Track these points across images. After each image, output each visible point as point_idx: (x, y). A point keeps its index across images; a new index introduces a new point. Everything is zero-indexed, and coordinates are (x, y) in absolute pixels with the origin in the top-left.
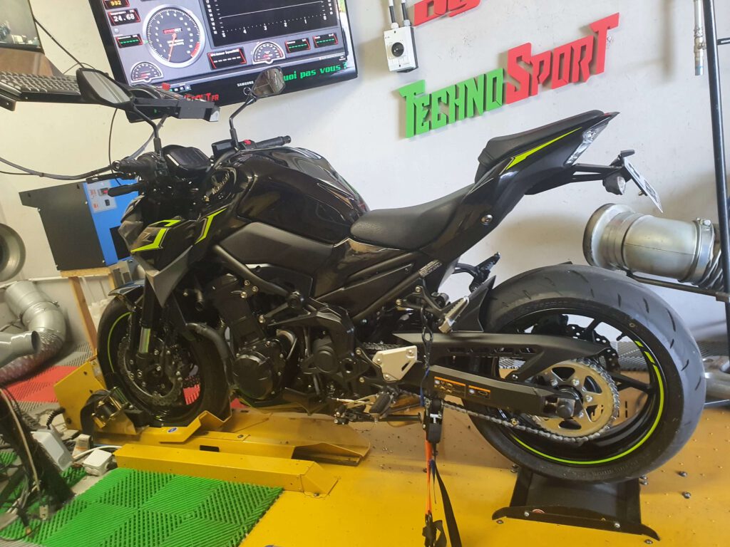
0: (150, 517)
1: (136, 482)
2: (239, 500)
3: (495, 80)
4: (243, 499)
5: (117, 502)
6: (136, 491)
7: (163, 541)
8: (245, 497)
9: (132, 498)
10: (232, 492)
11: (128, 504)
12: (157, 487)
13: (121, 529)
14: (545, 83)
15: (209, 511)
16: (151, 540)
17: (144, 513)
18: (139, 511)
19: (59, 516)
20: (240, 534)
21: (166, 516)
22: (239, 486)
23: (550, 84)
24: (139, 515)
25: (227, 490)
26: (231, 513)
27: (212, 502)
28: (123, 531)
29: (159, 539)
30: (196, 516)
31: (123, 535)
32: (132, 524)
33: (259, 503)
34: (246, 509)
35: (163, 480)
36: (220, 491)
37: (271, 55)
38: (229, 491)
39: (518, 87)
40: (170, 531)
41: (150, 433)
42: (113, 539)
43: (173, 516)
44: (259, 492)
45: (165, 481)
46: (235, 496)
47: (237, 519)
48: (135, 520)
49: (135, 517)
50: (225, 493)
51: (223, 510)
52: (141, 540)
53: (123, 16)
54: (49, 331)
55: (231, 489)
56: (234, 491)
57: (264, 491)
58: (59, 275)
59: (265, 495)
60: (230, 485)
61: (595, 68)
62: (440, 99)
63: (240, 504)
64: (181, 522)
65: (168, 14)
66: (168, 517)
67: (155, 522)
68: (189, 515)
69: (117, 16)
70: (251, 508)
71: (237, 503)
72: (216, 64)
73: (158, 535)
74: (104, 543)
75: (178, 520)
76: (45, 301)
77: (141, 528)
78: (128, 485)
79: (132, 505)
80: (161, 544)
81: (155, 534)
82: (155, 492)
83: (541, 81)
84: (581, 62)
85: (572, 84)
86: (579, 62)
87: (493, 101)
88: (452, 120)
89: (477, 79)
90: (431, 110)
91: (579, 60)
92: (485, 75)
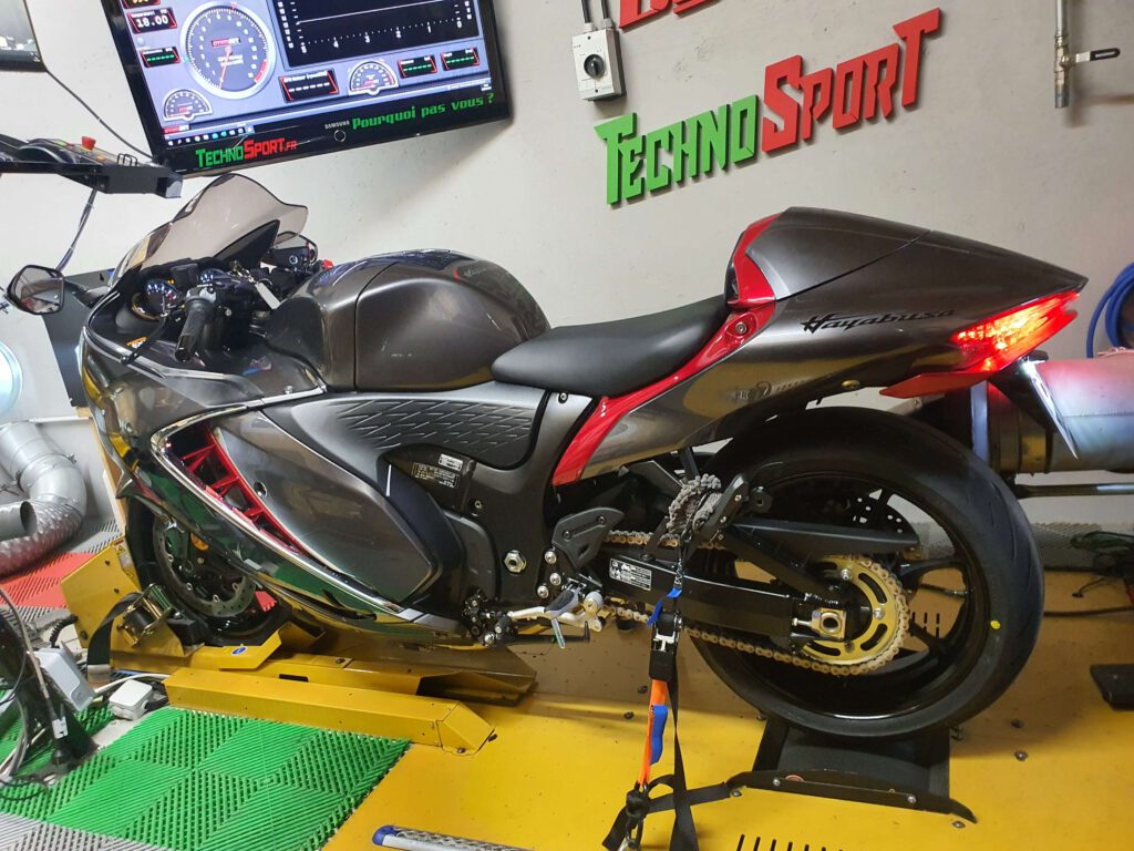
0: (210, 781)
1: (190, 728)
2: (344, 758)
3: (744, 114)
4: (350, 756)
5: (161, 759)
6: (190, 743)
7: (229, 817)
8: (353, 754)
9: (183, 754)
10: (333, 745)
11: (176, 763)
12: (221, 737)
13: (166, 799)
14: (822, 118)
15: (299, 774)
16: (210, 815)
17: (200, 776)
18: (194, 773)
19: (73, 779)
20: (344, 808)
21: (234, 780)
22: (344, 736)
23: (830, 121)
24: (193, 778)
25: (326, 743)
26: (331, 777)
27: (303, 761)
28: (168, 802)
29: (222, 814)
30: (279, 781)
31: (168, 807)
32: (183, 791)
33: (373, 764)
34: (354, 771)
35: (230, 726)
36: (315, 744)
37: (377, 81)
38: (329, 744)
39: (781, 125)
40: (239, 802)
41: (206, 654)
42: (154, 813)
43: (244, 780)
44: (375, 746)
45: (233, 729)
46: (337, 752)
47: (340, 786)
48: (187, 786)
49: (187, 781)
50: (323, 747)
51: (319, 773)
52: (196, 815)
53: (151, 18)
55: (332, 741)
56: (336, 745)
57: (380, 743)
58: (74, 414)
59: (383, 750)
60: (330, 736)
61: (899, 96)
62: (658, 144)
63: (345, 763)
64: (255, 789)
65: (219, 17)
66: (237, 782)
67: (217, 789)
68: (268, 780)
69: (141, 18)
70: (361, 769)
71: (341, 762)
72: (292, 93)
73: (222, 808)
74: (139, 819)
75: (252, 787)
76: (55, 453)
77: (196, 797)
78: (178, 733)
79: (183, 764)
80: (225, 821)
81: (217, 807)
82: (218, 744)
83: (816, 116)
84: (879, 87)
85: (865, 121)
86: (876, 87)
87: (741, 146)
88: (677, 176)
89: (716, 113)
90: (645, 161)
91: (875, 82)
92: (728, 106)
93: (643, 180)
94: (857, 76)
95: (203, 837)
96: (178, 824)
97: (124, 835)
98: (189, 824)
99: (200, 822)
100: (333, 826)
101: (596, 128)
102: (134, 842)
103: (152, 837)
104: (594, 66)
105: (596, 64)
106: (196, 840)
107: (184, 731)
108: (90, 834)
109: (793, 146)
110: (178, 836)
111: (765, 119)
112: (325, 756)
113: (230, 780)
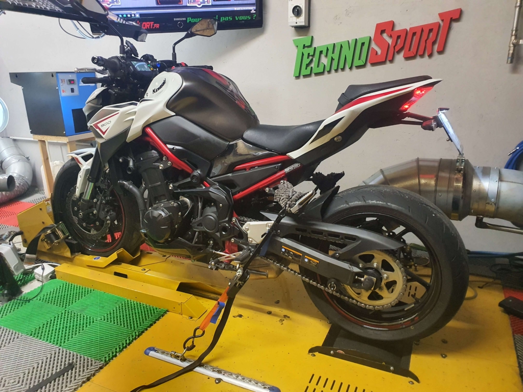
0: (73, 315)
1: (67, 290)
2: (136, 314)
3: (363, 44)
4: (139, 313)
5: (51, 302)
6: (66, 296)
7: (79, 333)
8: (140, 312)
9: (62, 301)
10: (132, 307)
11: (58, 304)
12: (80, 296)
13: (51, 320)
14: (399, 52)
15: (114, 318)
16: (71, 331)
17: (69, 312)
18: (66, 311)
19: (10, 305)
20: (133, 336)
21: (84, 316)
22: (137, 304)
23: (402, 54)
24: (65, 313)
25: (128, 306)
26: (128, 322)
27: (117, 312)
28: (52, 322)
29: (76, 331)
30: (104, 320)
31: (52, 325)
32: (59, 318)
33: (149, 318)
34: (140, 320)
35: (85, 292)
36: (124, 305)
38: (130, 306)
39: (379, 52)
40: (85, 327)
41: (81, 258)
42: (45, 326)
43: (88, 317)
44: (151, 310)
45: (86, 293)
46: (133, 310)
47: (132, 326)
48: (62, 316)
49: (62, 314)
51: (124, 319)
52: (64, 330)
54: (20, 176)
55: (131, 305)
56: (133, 307)
57: (153, 309)
58: (31, 137)
59: (154, 312)
60: (131, 303)
61: (436, 47)
62: (321, 52)
63: (136, 316)
64: (93, 322)
66: (85, 318)
67: (75, 320)
68: (100, 319)
70: (143, 320)
71: (134, 315)
73: (76, 328)
74: (38, 328)
75: (92, 320)
76: (20, 154)
77: (65, 322)
78: (61, 291)
79: (61, 306)
80: (77, 334)
81: (75, 327)
82: (79, 299)
83: (396, 50)
84: (427, 41)
85: (418, 56)
86: (426, 41)
87: (359, 59)
88: (327, 69)
89: (350, 42)
90: (314, 59)
91: (426, 38)
92: (356, 39)
93: (312, 67)
94: (418, 34)
95: (66, 340)
96: (56, 332)
97: (30, 334)
98: (60, 333)
99: (66, 333)
100: (126, 343)
101: (293, 40)
102: (34, 338)
103: (42, 337)
104: (297, 11)
105: (298, 10)
106: (63, 341)
107: (64, 291)
108: (14, 331)
109: (383, 63)
110: (55, 338)
111: (372, 48)
112: (127, 312)
113: (82, 316)
